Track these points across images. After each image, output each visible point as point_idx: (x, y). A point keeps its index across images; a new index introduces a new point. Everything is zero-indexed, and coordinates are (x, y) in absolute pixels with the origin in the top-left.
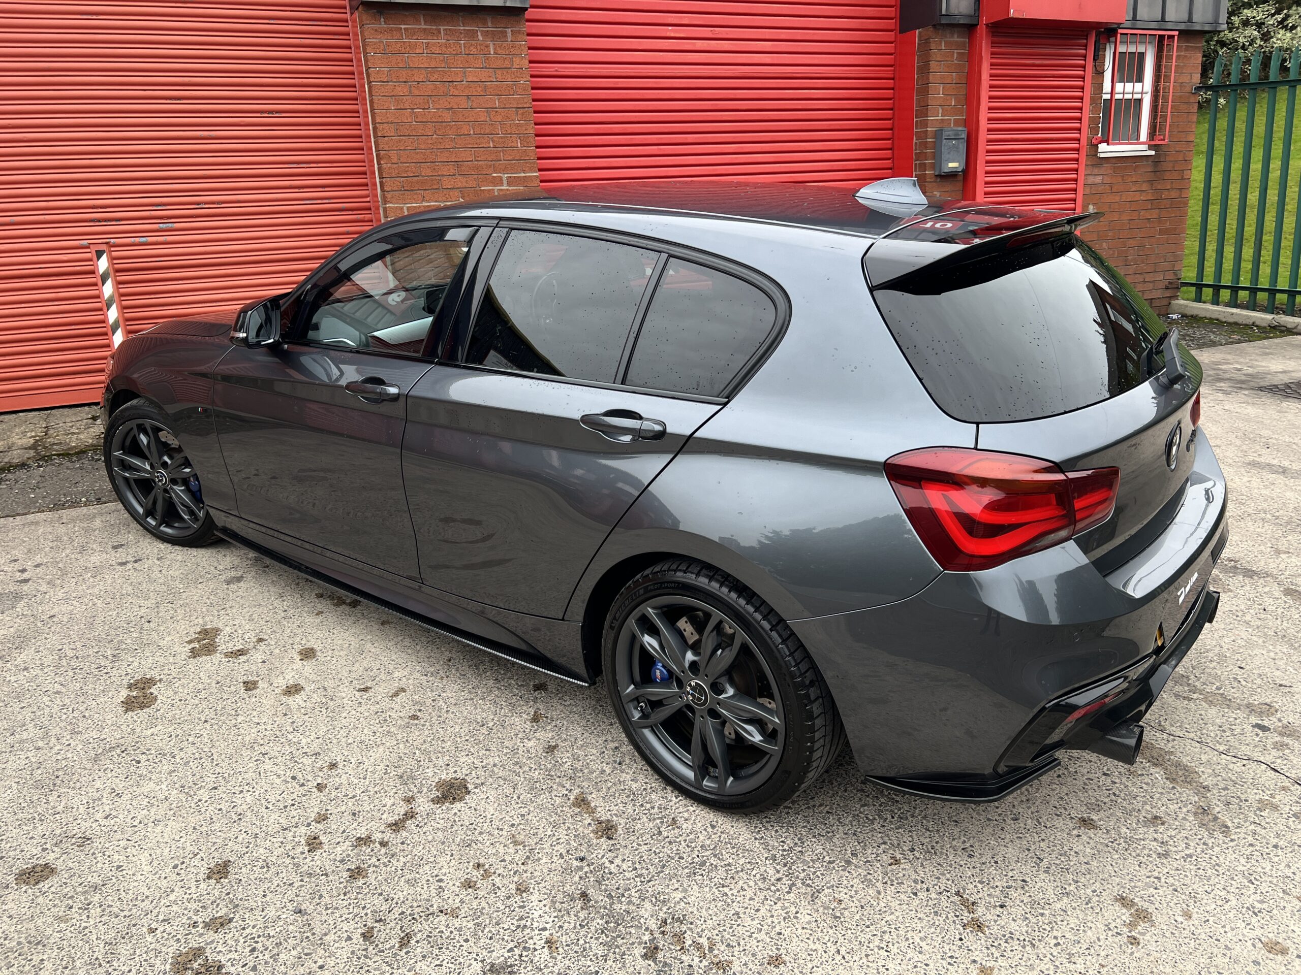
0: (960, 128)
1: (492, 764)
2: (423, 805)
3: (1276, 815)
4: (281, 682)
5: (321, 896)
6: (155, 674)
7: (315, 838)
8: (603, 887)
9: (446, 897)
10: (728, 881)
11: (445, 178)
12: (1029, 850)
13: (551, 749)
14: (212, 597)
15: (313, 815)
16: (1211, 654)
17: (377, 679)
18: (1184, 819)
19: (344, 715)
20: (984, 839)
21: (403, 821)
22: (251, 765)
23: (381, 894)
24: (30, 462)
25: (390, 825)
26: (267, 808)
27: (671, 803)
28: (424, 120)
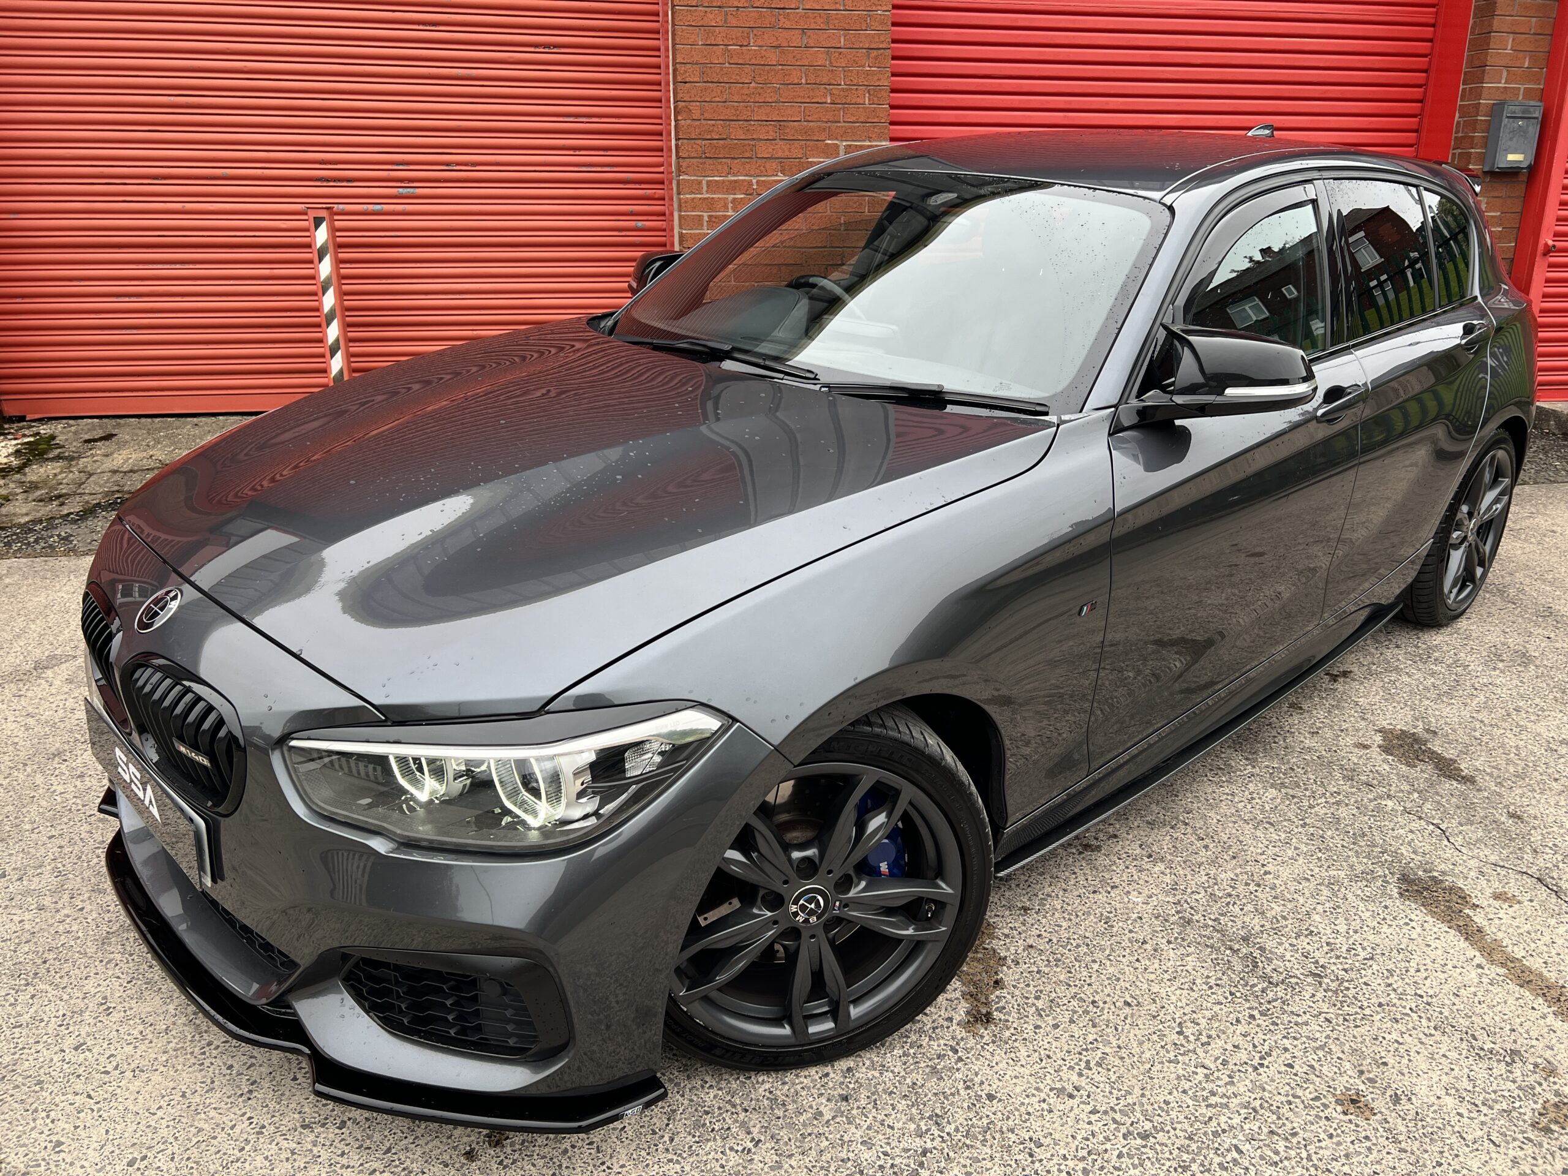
0: (1532, 103)
11: (761, 143)
28: (740, 61)
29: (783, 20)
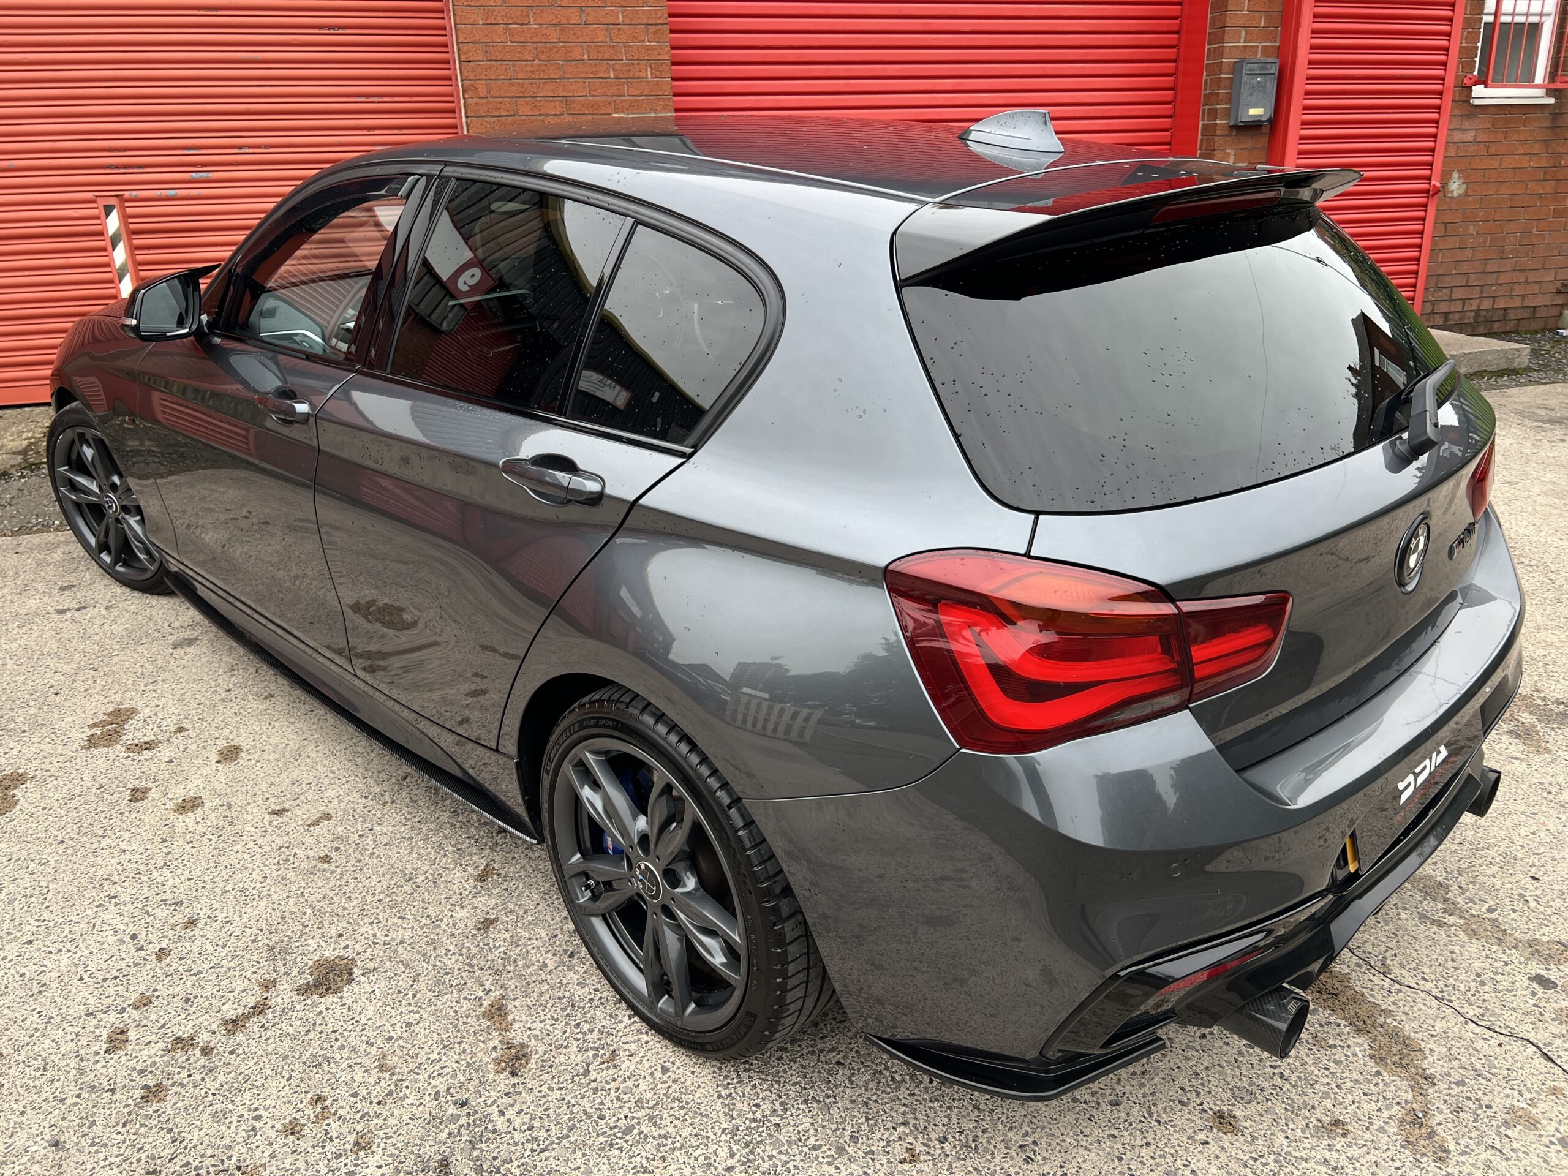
0: (1270, 60)
1: (399, 940)
2: (284, 994)
3: (1532, 1136)
4: (179, 793)
5: (93, 1123)
6: (30, 768)
7: (122, 1032)
8: (475, 1154)
9: (253, 1146)
10: (655, 1163)
12: (1121, 1159)
13: (486, 924)
14: (147, 665)
15: (134, 997)
16: (1493, 853)
17: (302, 798)
18: (1382, 1130)
19: (238, 847)
20: (1058, 1133)
21: (246, 1017)
22: (89, 912)
23: (170, 1131)
24: (13, 471)
25: (226, 1023)
26: (81, 979)
27: (621, 1026)
28: (522, 40)
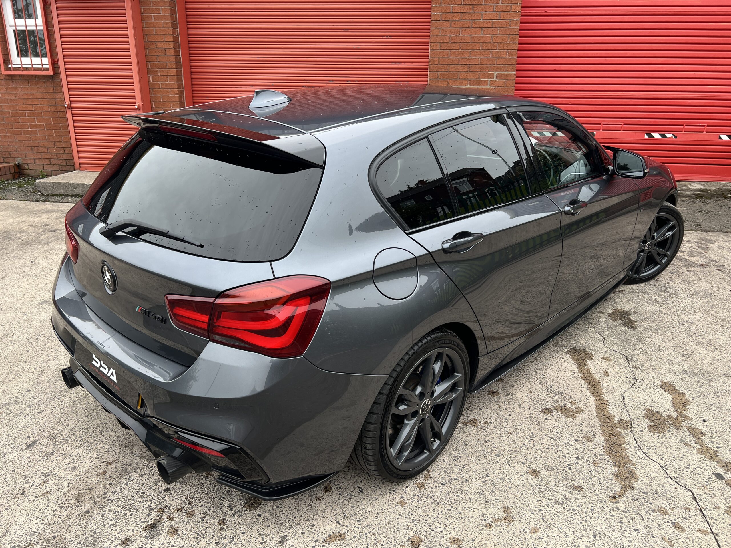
3: (661, 517)
11: (462, 73)
28: (455, 41)
29: (474, 24)
